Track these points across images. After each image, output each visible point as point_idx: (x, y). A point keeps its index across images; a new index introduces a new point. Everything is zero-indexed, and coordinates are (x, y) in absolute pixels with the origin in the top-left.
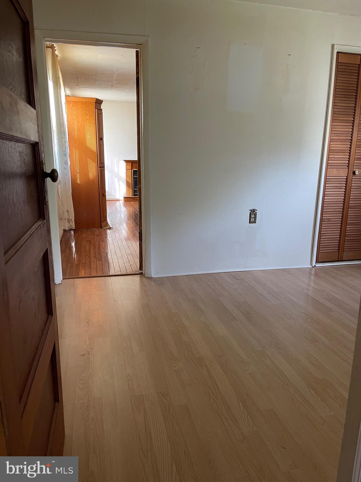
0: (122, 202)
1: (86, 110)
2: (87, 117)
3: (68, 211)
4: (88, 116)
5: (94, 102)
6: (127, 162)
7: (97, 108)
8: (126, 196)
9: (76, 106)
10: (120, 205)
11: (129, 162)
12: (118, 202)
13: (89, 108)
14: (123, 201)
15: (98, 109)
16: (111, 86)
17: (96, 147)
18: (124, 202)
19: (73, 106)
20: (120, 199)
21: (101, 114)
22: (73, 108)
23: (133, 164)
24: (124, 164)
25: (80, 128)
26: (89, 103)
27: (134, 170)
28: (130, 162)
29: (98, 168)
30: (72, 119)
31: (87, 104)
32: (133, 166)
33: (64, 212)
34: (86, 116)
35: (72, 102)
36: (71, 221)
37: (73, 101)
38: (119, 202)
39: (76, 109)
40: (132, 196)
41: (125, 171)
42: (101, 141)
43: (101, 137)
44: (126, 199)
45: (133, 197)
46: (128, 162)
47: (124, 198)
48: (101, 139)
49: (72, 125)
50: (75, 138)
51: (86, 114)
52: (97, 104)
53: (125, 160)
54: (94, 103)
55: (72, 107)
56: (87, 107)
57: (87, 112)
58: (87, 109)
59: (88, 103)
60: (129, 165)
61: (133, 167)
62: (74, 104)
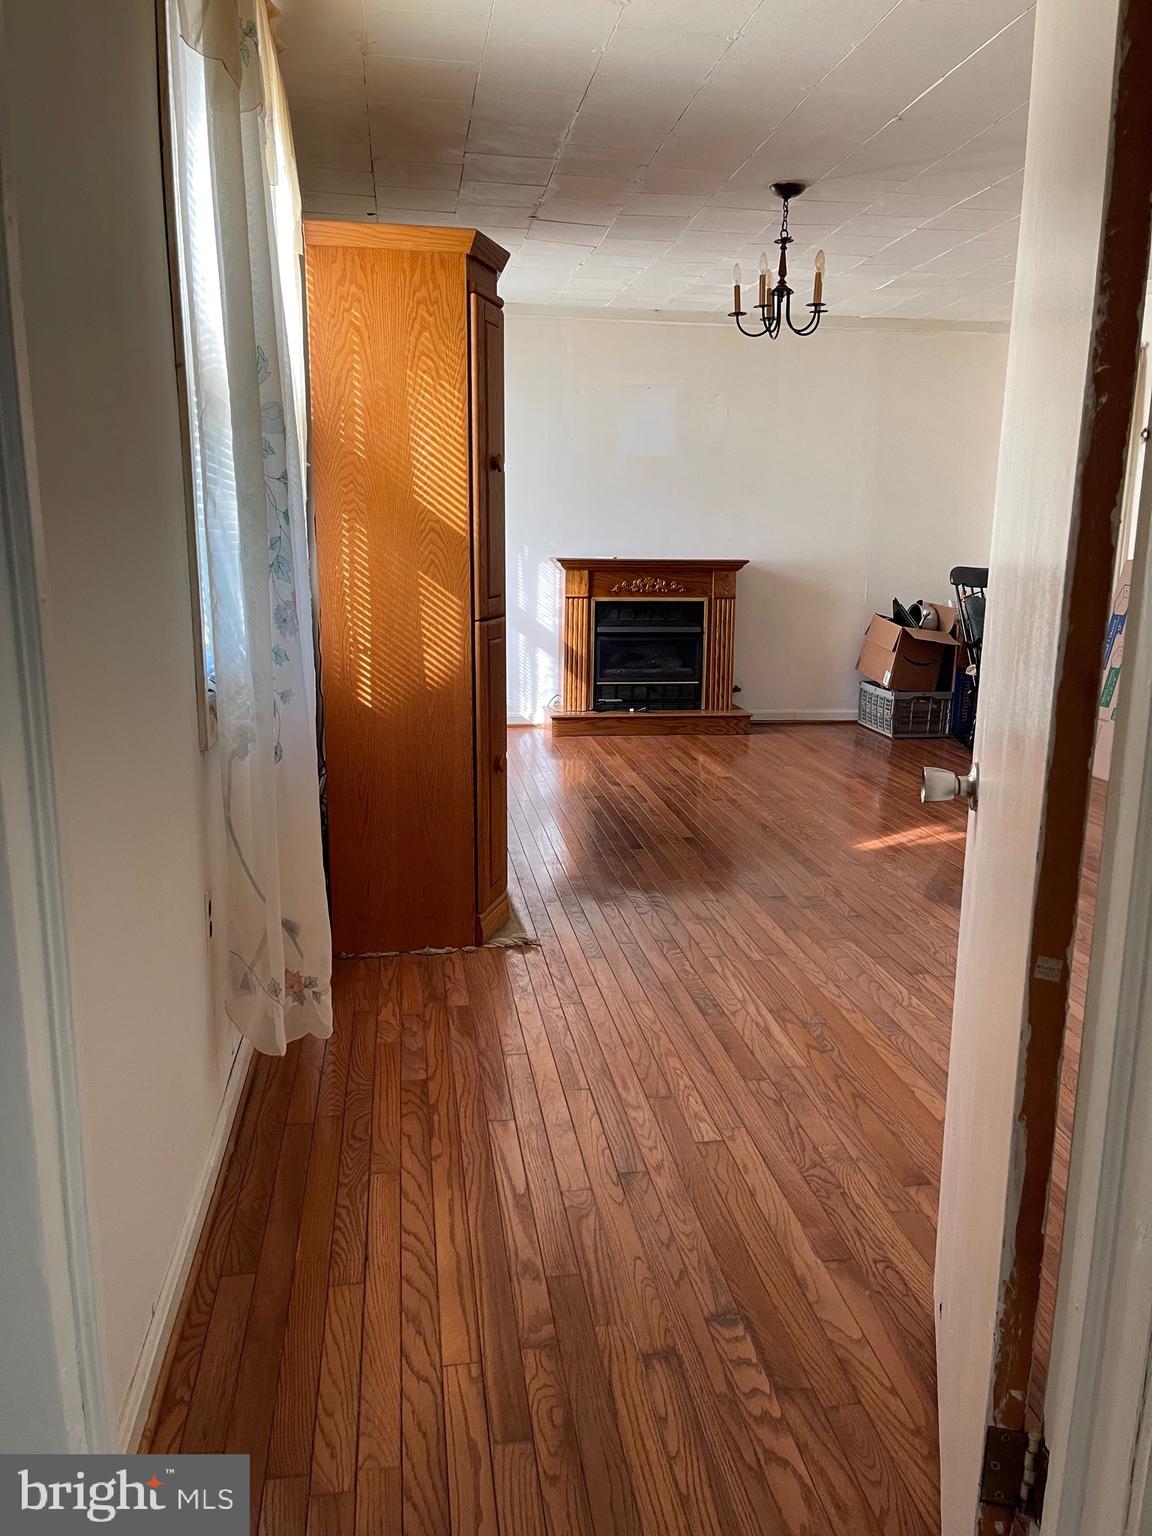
0: (543, 735)
1: (419, 303)
2: (422, 339)
3: (290, 928)
4: (427, 334)
5: (461, 254)
6: (570, 565)
7: (479, 289)
8: (562, 713)
9: (362, 281)
10: (534, 745)
11: (579, 569)
12: (527, 737)
13: (437, 287)
14: (549, 733)
15: (483, 297)
16: (530, 212)
17: (467, 511)
18: (554, 736)
19: (344, 276)
20: (535, 723)
21: (498, 324)
22: (344, 290)
23: (597, 576)
24: (559, 575)
25: (383, 403)
26: (437, 256)
27: (597, 603)
28: (584, 569)
29: (473, 621)
30: (339, 352)
31: (423, 265)
32: (596, 582)
33: (265, 936)
34: (420, 333)
35: (340, 255)
36: (308, 992)
37: (345, 249)
38: (532, 736)
39: (359, 293)
40: (587, 710)
41: (560, 602)
42: (490, 474)
43: (492, 451)
44: (564, 726)
45: (592, 714)
46: (574, 569)
47: (554, 719)
48: (490, 464)
49: (338, 383)
50: (350, 458)
51: (417, 326)
52: (476, 267)
53: (563, 562)
54: (464, 260)
55: (340, 283)
56: (423, 282)
57: (422, 311)
58: (423, 292)
59: (428, 261)
60: (577, 578)
61: (595, 591)
62: (348, 264)
